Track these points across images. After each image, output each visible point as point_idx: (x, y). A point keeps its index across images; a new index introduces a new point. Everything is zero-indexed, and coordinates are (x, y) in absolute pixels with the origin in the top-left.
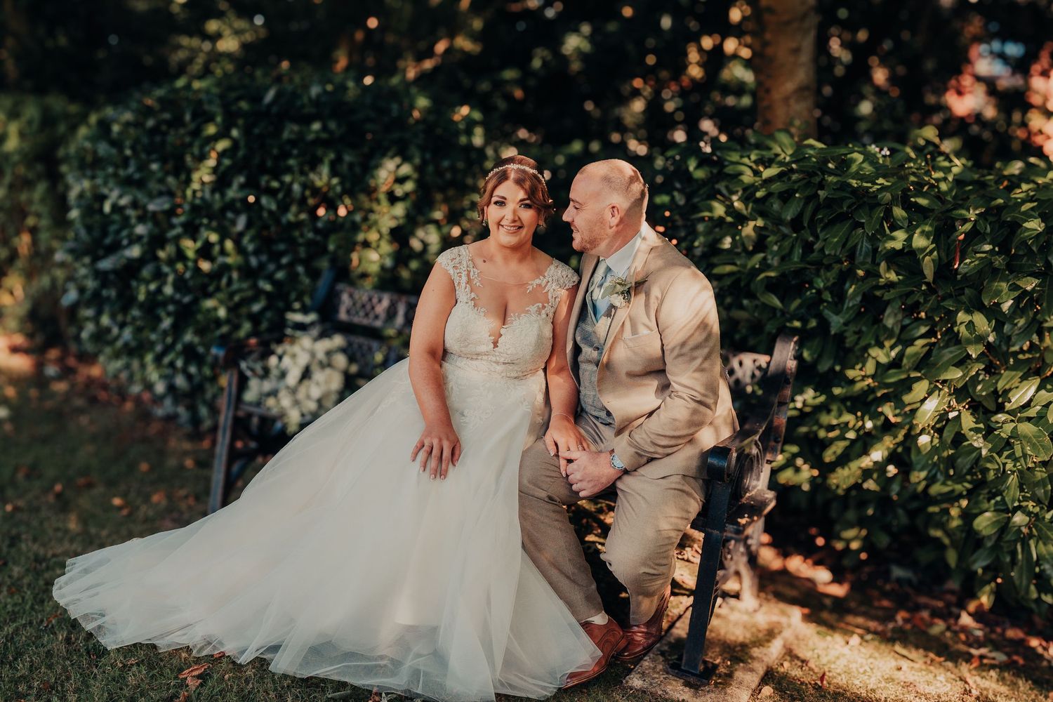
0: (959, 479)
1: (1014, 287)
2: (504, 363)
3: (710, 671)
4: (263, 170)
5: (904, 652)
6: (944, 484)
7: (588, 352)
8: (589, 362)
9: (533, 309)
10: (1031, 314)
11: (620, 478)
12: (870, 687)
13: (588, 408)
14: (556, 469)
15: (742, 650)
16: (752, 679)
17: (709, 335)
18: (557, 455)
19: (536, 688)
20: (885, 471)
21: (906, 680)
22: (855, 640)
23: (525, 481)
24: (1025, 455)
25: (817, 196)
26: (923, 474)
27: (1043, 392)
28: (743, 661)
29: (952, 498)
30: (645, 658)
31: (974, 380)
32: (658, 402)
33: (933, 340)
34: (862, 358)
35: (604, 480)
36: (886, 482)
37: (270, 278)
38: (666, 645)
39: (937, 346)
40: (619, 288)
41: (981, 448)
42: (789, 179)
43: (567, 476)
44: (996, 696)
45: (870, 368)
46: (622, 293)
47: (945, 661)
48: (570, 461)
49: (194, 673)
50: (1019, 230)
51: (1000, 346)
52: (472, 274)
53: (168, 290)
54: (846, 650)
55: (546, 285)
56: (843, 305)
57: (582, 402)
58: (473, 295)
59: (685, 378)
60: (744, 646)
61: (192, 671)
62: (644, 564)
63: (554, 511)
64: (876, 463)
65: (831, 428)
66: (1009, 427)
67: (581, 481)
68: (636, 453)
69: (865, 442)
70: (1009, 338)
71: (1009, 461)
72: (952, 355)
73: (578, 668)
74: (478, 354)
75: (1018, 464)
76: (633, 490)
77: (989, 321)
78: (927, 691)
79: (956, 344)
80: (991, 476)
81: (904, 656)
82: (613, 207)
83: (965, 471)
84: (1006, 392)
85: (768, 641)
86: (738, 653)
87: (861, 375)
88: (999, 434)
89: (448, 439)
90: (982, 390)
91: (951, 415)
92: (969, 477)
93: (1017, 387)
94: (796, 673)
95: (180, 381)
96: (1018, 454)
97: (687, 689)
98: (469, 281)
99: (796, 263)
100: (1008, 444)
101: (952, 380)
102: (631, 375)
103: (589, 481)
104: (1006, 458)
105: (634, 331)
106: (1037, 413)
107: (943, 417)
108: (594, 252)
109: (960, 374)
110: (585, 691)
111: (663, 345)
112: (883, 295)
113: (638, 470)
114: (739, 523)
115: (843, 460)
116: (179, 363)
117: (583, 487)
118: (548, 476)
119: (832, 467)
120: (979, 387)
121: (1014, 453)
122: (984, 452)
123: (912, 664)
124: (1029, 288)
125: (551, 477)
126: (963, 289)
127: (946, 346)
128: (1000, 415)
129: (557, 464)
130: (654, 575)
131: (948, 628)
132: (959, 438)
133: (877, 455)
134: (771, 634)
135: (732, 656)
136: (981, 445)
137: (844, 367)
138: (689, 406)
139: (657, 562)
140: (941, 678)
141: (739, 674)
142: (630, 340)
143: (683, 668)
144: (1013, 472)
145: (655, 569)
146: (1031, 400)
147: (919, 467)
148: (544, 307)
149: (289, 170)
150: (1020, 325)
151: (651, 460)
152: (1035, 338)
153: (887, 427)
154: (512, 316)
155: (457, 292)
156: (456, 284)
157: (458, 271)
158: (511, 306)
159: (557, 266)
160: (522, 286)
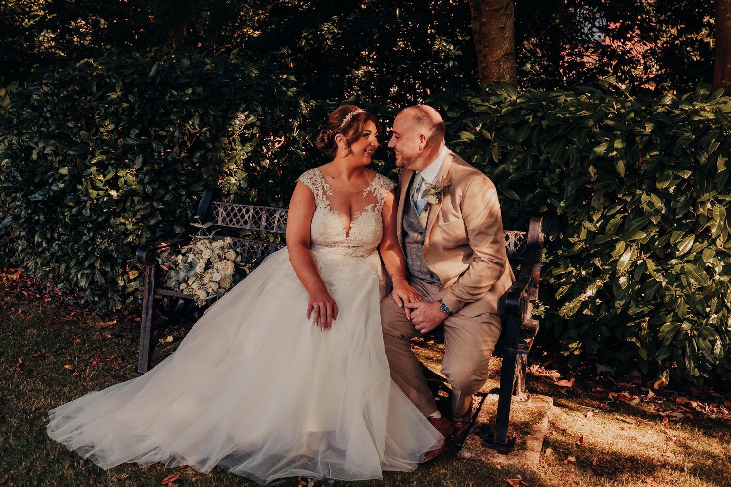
0: (646, 303)
1: (677, 177)
2: (354, 247)
3: (512, 442)
4: (153, 123)
5: (622, 418)
6: (637, 307)
7: (413, 235)
8: (416, 242)
9: (369, 208)
10: (689, 194)
11: (446, 319)
12: (609, 442)
13: (416, 274)
14: (404, 316)
15: (527, 427)
16: (538, 445)
17: (496, 218)
18: (403, 306)
19: (406, 465)
20: (596, 303)
21: (630, 436)
22: (590, 414)
23: (386, 326)
24: (689, 284)
25: (541, 124)
26: (622, 303)
27: (698, 243)
28: (529, 434)
29: (641, 316)
30: (467, 438)
31: (653, 239)
32: (467, 266)
33: (626, 214)
34: (578, 229)
35: (437, 321)
36: (597, 309)
37: (161, 200)
38: (477, 428)
39: (628, 218)
40: (433, 191)
41: (661, 282)
42: (520, 114)
43: (411, 320)
44: (685, 440)
45: (583, 235)
46: (436, 194)
47: (648, 421)
48: (412, 310)
49: (172, 480)
50: (678, 141)
51: (668, 215)
52: (325, 187)
53: (87, 213)
54: (586, 421)
55: (375, 191)
56: (564, 195)
57: (411, 270)
58: (329, 202)
59: (484, 249)
60: (526, 424)
61: (170, 478)
62: (474, 373)
63: (405, 345)
64: (589, 297)
65: (560, 277)
66: (678, 268)
67: (422, 322)
68: (458, 300)
69: (582, 284)
70: (675, 210)
71: (678, 289)
72: (638, 224)
73: (430, 449)
74: (335, 243)
75: (684, 291)
76: (459, 326)
77: (662, 200)
78: (644, 441)
79: (640, 217)
80: (667, 299)
81: (623, 421)
82: (421, 136)
83: (651, 298)
84: (676, 244)
85: (541, 419)
86: (525, 429)
87: (579, 241)
88: (671, 272)
89: (329, 302)
90: (658, 245)
91: (639, 262)
92: (652, 302)
93: (681, 241)
94: (561, 438)
95: (98, 277)
96: (685, 283)
97: (501, 455)
98: (324, 193)
99: (529, 170)
100: (677, 278)
101: (638, 240)
102: (447, 249)
103: (427, 322)
104: (676, 287)
105: (446, 219)
106: (694, 257)
107: (634, 264)
108: (410, 167)
109: (645, 235)
110: (435, 464)
111: (466, 228)
112: (593, 187)
113: (459, 312)
114: (526, 342)
115: (569, 297)
116: (98, 265)
117: (424, 326)
118: (399, 321)
119: (561, 302)
120: (657, 243)
121: (681, 283)
122: (664, 284)
123: (629, 425)
124: (686, 177)
125: (402, 321)
126: (643, 180)
127: (634, 218)
128: (673, 260)
129: (403, 312)
130: (480, 381)
131: (642, 400)
132: (645, 277)
133: (590, 292)
134: (541, 415)
135: (521, 431)
136: (662, 280)
137: (566, 237)
138: (489, 266)
139: (482, 372)
140: (650, 431)
141: (530, 443)
142: (444, 225)
143: (495, 442)
144: (680, 296)
145: (480, 377)
146: (691, 249)
147: (620, 297)
148: (376, 206)
149: (172, 123)
150: (681, 201)
151: (467, 304)
152: (691, 209)
153: (597, 273)
154: (356, 214)
155: (316, 201)
156: (315, 195)
157: (316, 186)
158: (354, 208)
159: (379, 178)
160: (360, 193)
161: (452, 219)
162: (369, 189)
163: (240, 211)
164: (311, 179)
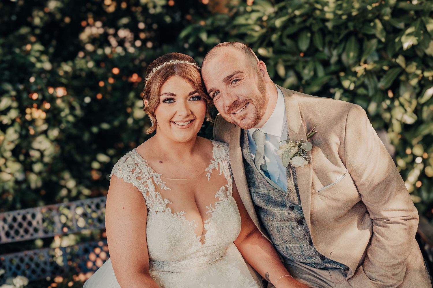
8: (285, 220)
9: (220, 194)
52: (155, 179)
58: (166, 201)
98: (157, 188)
111: (354, 182)
154: (207, 208)
155: (147, 202)
156: (144, 195)
157: (142, 181)
158: (201, 198)
159: (218, 147)
160: (203, 175)
161: (336, 178)
162: (211, 166)
163: (24, 218)
164: (133, 171)
